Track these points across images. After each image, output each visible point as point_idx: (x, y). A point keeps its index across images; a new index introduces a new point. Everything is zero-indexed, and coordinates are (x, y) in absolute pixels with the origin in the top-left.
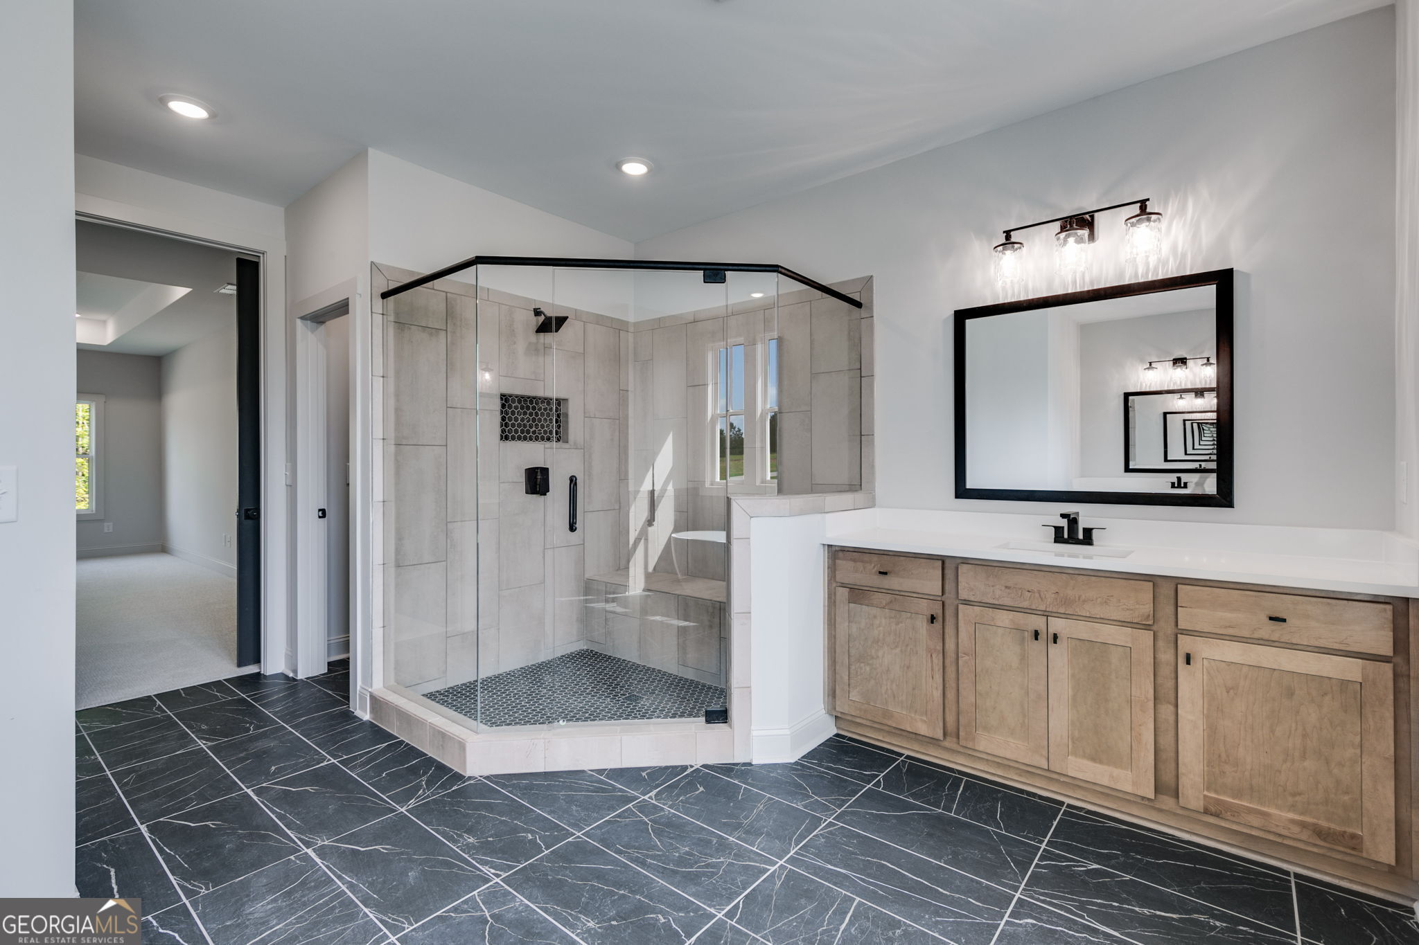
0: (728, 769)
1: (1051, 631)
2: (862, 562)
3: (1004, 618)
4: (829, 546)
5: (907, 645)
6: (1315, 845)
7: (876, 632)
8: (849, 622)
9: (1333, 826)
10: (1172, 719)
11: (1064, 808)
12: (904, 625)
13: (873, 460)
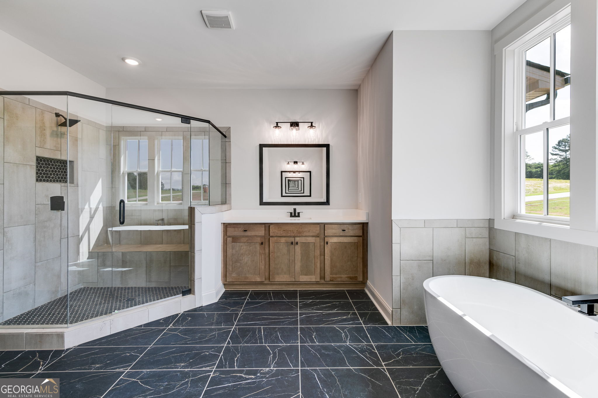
0: (195, 310)
1: (296, 241)
2: (237, 228)
3: (283, 240)
4: (224, 223)
5: (253, 254)
6: (350, 281)
7: (242, 251)
8: (232, 249)
9: (353, 276)
10: (323, 259)
11: (298, 291)
12: (252, 247)
13: (231, 193)
